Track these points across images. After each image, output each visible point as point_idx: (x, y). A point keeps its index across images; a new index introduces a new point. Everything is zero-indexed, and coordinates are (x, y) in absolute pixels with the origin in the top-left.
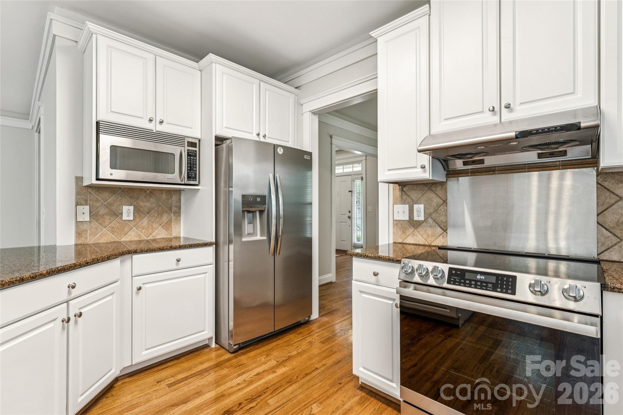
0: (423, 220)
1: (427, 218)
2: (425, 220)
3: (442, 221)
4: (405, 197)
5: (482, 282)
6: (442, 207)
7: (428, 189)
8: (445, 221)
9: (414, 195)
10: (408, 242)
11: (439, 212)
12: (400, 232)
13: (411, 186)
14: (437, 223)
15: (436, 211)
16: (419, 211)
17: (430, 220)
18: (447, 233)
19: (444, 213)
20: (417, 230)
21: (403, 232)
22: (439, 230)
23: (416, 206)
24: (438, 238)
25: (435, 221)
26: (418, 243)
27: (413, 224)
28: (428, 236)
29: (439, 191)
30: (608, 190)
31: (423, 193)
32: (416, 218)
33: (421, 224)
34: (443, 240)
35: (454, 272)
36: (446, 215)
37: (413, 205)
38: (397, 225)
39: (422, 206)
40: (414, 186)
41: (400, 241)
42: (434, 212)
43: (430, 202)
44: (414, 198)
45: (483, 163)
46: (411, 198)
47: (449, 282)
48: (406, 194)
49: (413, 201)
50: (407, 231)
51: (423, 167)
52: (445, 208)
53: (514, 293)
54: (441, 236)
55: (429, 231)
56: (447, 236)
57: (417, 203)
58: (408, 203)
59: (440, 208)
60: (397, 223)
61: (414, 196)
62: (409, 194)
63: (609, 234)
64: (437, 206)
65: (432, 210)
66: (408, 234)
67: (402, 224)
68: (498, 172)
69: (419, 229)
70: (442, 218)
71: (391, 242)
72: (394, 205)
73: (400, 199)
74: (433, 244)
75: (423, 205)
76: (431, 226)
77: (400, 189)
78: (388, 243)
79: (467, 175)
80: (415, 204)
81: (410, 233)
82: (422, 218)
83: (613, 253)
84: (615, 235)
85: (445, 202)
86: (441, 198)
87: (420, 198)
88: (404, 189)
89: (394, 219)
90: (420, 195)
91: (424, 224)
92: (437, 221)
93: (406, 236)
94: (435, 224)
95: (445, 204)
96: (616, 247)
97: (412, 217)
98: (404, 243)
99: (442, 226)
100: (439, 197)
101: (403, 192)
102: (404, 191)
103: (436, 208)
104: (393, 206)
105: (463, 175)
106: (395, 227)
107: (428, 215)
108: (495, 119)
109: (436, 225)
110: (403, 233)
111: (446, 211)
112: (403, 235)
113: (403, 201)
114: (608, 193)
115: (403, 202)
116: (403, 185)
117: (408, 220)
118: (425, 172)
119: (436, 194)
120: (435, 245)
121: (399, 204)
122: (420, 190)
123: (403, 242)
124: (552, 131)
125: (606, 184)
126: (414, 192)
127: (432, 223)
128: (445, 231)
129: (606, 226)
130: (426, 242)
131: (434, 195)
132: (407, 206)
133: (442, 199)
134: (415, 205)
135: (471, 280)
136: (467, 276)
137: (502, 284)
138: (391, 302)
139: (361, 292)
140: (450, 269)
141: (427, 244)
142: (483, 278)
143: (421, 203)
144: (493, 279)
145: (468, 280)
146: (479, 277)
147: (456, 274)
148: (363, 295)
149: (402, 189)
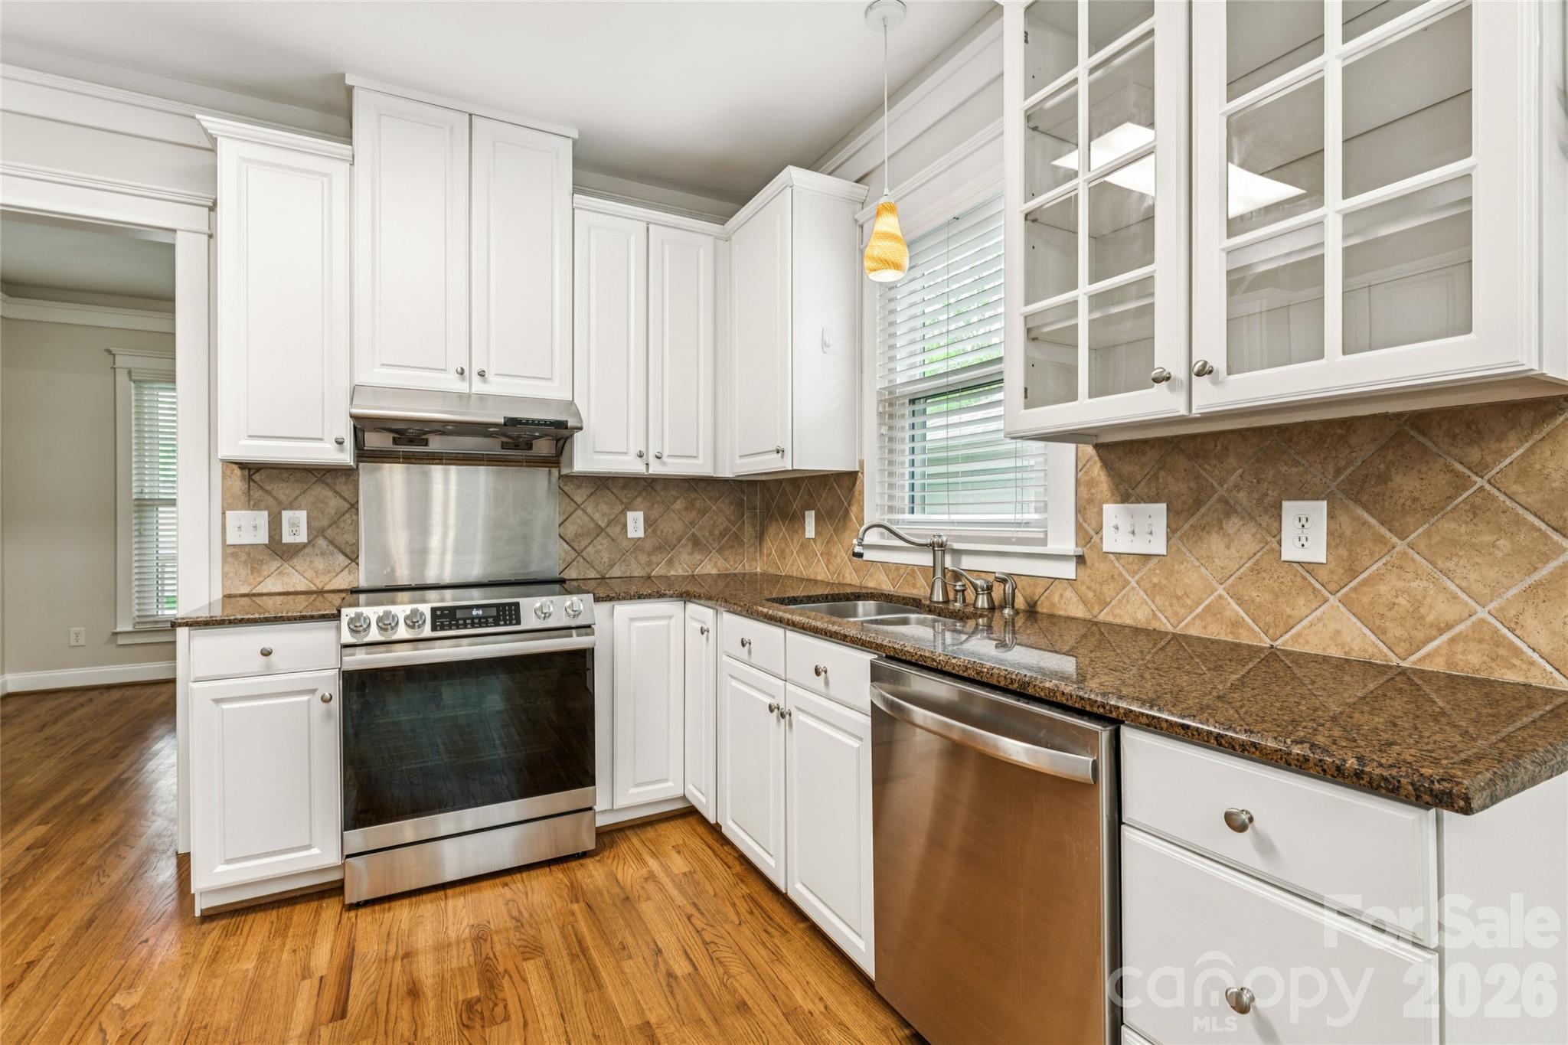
0: (306, 541)
1: (313, 540)
2: (310, 541)
3: (347, 543)
4: (257, 494)
6: (347, 515)
7: (316, 481)
8: (354, 541)
9: (283, 490)
10: (265, 591)
11: (342, 525)
12: (244, 572)
13: (275, 471)
14: (336, 547)
15: (334, 523)
16: (294, 525)
17: (322, 542)
18: (358, 564)
19: (352, 527)
20: (291, 563)
21: (253, 570)
22: (342, 560)
23: (286, 515)
24: (340, 576)
25: (332, 542)
26: (292, 590)
27: (279, 550)
28: (316, 572)
29: (344, 489)
30: (568, 496)
31: (306, 487)
32: (287, 538)
33: (300, 550)
34: (351, 578)
36: (356, 531)
37: (281, 512)
38: (234, 555)
39: (302, 515)
40: (282, 471)
41: (245, 590)
42: (330, 526)
43: (321, 506)
44: (283, 498)
45: (426, 445)
46: (275, 498)
47: (433, 629)
48: (262, 488)
49: (279, 502)
50: (265, 567)
52: (354, 517)
53: (518, 622)
54: (347, 570)
55: (320, 564)
56: (358, 569)
57: (291, 507)
58: (267, 508)
59: (344, 518)
60: (233, 553)
61: (284, 493)
62: (269, 488)
63: (569, 548)
64: (336, 513)
65: (325, 523)
66: (266, 573)
67: (249, 554)
68: (448, 462)
69: (295, 561)
70: (348, 537)
71: (218, 595)
72: (227, 512)
73: (244, 498)
74: (327, 588)
75: (305, 512)
76: (322, 554)
77: (243, 476)
78: (205, 601)
79: (397, 460)
80: (284, 509)
81: (272, 570)
82: (302, 537)
83: (572, 570)
84: (573, 549)
85: (354, 506)
86: (345, 499)
87: (296, 498)
88: (257, 477)
89: (229, 542)
90: (298, 492)
91: (307, 550)
92: (336, 542)
93: (262, 579)
94: (331, 548)
95: (353, 510)
97: (277, 537)
98: (254, 595)
99: (348, 551)
100: (341, 497)
101: (252, 484)
102: (253, 480)
103: (335, 518)
104: (224, 513)
105: (389, 460)
106: (230, 560)
107: (316, 532)
108: (464, 387)
109: (335, 550)
110: (252, 573)
111: (356, 524)
112: (251, 577)
113: (252, 503)
114: (568, 500)
115: (253, 505)
116: (251, 470)
117: (267, 542)
118: (342, 451)
119: (335, 492)
120: (332, 588)
121: (241, 509)
122: (296, 481)
123: (254, 591)
124: (541, 425)
125: (566, 489)
126: (284, 485)
127: (325, 547)
128: (354, 559)
129: (567, 539)
130: (312, 586)
131: (330, 494)
132: (265, 513)
133: (348, 502)
134: (283, 512)
135: (465, 620)
136: (459, 614)
137: (504, 615)
138: (305, 698)
139: (217, 701)
140: (434, 610)
141: (315, 589)
142: (480, 612)
143: (299, 508)
144: (493, 612)
145: (461, 619)
146: (475, 612)
147: (443, 616)
148: (226, 706)
149: (250, 477)
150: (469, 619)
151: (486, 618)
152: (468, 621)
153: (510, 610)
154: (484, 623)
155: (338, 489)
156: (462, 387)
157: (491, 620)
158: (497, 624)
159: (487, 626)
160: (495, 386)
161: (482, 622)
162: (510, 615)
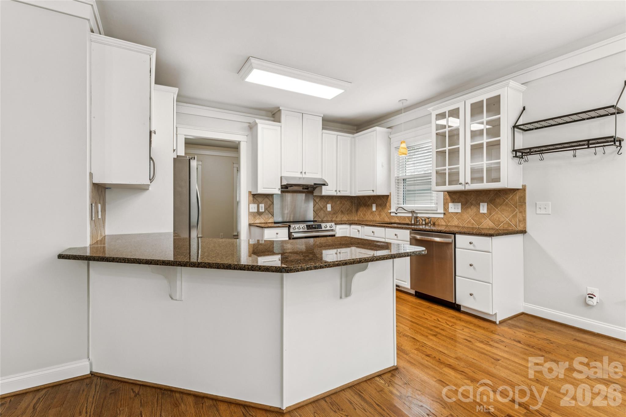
2: (265, 211)
4: (255, 200)
6: (272, 205)
7: (266, 197)
8: (273, 211)
9: (260, 199)
10: (257, 222)
11: (271, 207)
12: (253, 218)
13: (258, 195)
15: (269, 207)
16: (262, 207)
17: (267, 211)
18: (273, 217)
21: (254, 218)
22: (270, 216)
23: (260, 205)
25: (268, 211)
26: (261, 222)
27: (259, 213)
28: (266, 218)
29: (271, 199)
30: (315, 200)
31: (264, 199)
32: (261, 211)
33: (262, 213)
34: (272, 220)
36: (273, 209)
37: (259, 205)
38: (251, 214)
39: (263, 205)
40: (260, 195)
41: (252, 222)
43: (267, 203)
44: (259, 201)
45: (288, 188)
46: (258, 201)
48: (256, 199)
50: (256, 217)
54: (271, 218)
55: (266, 216)
57: (261, 203)
58: (257, 203)
62: (257, 199)
64: (269, 205)
65: (267, 207)
67: (253, 214)
69: (262, 216)
70: (272, 210)
71: (248, 223)
73: (252, 201)
74: (268, 222)
75: (264, 205)
76: (267, 214)
77: (252, 196)
81: (258, 218)
82: (263, 210)
83: (316, 219)
85: (273, 203)
88: (255, 196)
89: (250, 211)
90: (262, 200)
91: (264, 213)
92: (270, 211)
93: (255, 220)
94: (268, 213)
97: (259, 210)
99: (272, 214)
100: (271, 201)
101: (254, 198)
104: (249, 205)
107: (266, 209)
109: (269, 214)
111: (273, 207)
115: (254, 203)
117: (257, 211)
121: (252, 204)
122: (262, 198)
123: (254, 222)
126: (260, 198)
128: (273, 215)
131: (268, 200)
132: (256, 205)
141: (265, 222)
143: (263, 204)
149: (254, 196)
155: (270, 199)
156: (300, 176)
160: (308, 176)
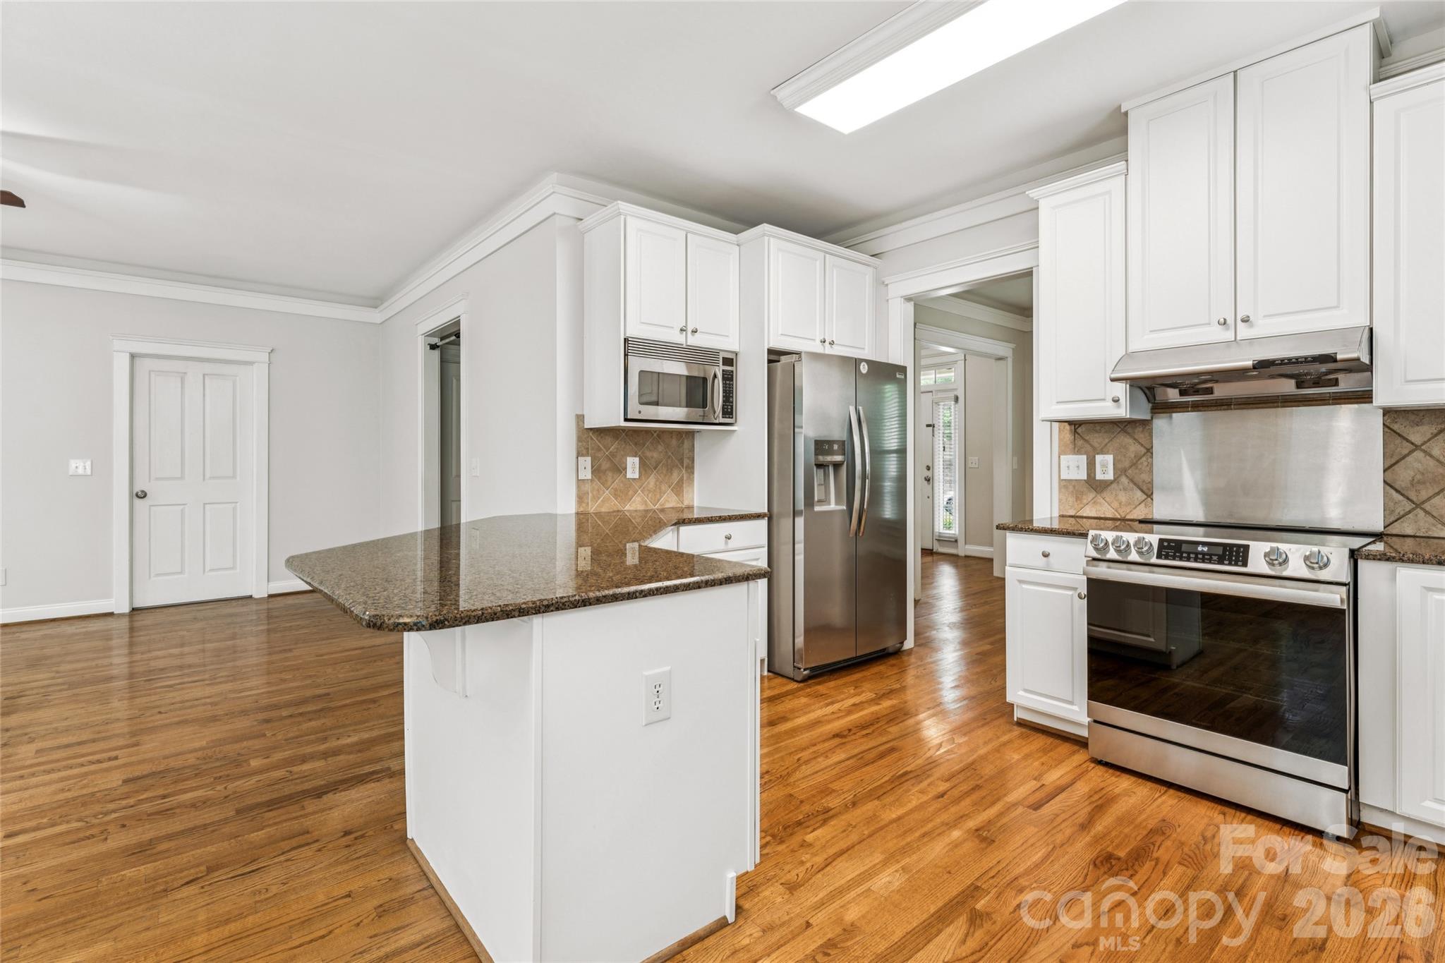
0: (1112, 478)
1: (1118, 477)
2: (1116, 480)
3: (1144, 481)
4: (1080, 442)
5: (1203, 554)
6: (1144, 459)
7: (1120, 431)
8: (1149, 480)
9: (1097, 439)
10: (1085, 515)
11: (1140, 467)
12: (1071, 499)
13: (1091, 425)
14: (1135, 484)
15: (1134, 465)
16: (1104, 466)
17: (1124, 480)
18: (1152, 499)
19: (1148, 468)
20: (1102, 495)
21: (1077, 499)
22: (1139, 495)
23: (1099, 458)
24: (1138, 508)
25: (1132, 480)
26: (1103, 516)
27: (1094, 485)
28: (1120, 504)
29: (1141, 436)
30: (1400, 435)
31: (1113, 436)
32: (1099, 476)
33: (1109, 485)
34: (1146, 511)
35: (1166, 544)
36: (1151, 471)
37: (1095, 457)
38: (1066, 487)
39: (1109, 458)
40: (1096, 425)
41: (1072, 513)
42: (1131, 467)
43: (1124, 451)
44: (1096, 445)
45: (1212, 393)
46: (1091, 446)
47: (1159, 557)
48: (1083, 439)
49: (1094, 448)
50: (1084, 497)
51: (1116, 401)
52: (1150, 460)
53: (1245, 564)
54: (1143, 505)
55: (1123, 497)
56: (1152, 503)
57: (1102, 452)
58: (1086, 453)
59: (1141, 461)
60: (1066, 485)
61: (1097, 442)
62: (1087, 438)
63: (1401, 498)
64: (1135, 456)
65: (1127, 464)
66: (1085, 501)
67: (1074, 487)
68: (1236, 407)
69: (1106, 494)
70: (1144, 476)
71: (1056, 514)
72: (1061, 456)
73: (1071, 446)
74: (1128, 517)
75: (1112, 456)
76: (1125, 489)
77: (1071, 430)
78: (1049, 516)
79: (1185, 409)
80: (1098, 454)
81: (1089, 500)
82: (1110, 476)
83: (1405, 525)
84: (1408, 499)
85: (1149, 451)
86: (1142, 445)
87: (1106, 445)
88: (1079, 430)
89: (1062, 478)
90: (1107, 440)
91: (1114, 486)
92: (1135, 480)
93: (1082, 506)
94: (1131, 485)
95: (1149, 454)
96: (1410, 515)
97: (1092, 475)
98: (1077, 517)
99: (1145, 488)
100: (1139, 443)
101: (1076, 435)
102: (1078, 434)
103: (1135, 461)
104: (1059, 457)
105: (1178, 410)
106: (1063, 490)
107: (1120, 471)
108: (1229, 336)
109: (1135, 487)
110: (1076, 501)
111: (1151, 465)
112: (1076, 503)
113: (1076, 449)
114: (1398, 440)
115: (1077, 451)
116: (1076, 426)
117: (1086, 478)
118: (1119, 407)
119: (1135, 439)
120: (1132, 518)
121: (1069, 454)
122: (1106, 432)
123: (1077, 514)
124: (1302, 362)
125: (1395, 427)
126: (1096, 435)
127: (1126, 483)
128: (1149, 495)
129: (1397, 487)
130: (1117, 515)
131: (1131, 441)
132: (1085, 457)
133: (1145, 447)
134: (1097, 456)
135: (1189, 553)
136: (1184, 548)
137: (1230, 556)
138: (1070, 593)
139: (1021, 582)
140: (1161, 541)
141: (1119, 517)
142: (1205, 549)
143: (1107, 453)
144: (1220, 551)
145: (1186, 552)
146: (1200, 548)
147: (1169, 547)
148: (1024, 586)
149: (1075, 430)
150: (1193, 553)
151: (1211, 555)
152: (1192, 556)
153: (1238, 552)
154: (1207, 559)
155: (1136, 437)
156: (1227, 336)
157: (1215, 558)
158: (1221, 562)
159: (1210, 563)
160: (1263, 329)
161: (1205, 558)
162: (1237, 556)
